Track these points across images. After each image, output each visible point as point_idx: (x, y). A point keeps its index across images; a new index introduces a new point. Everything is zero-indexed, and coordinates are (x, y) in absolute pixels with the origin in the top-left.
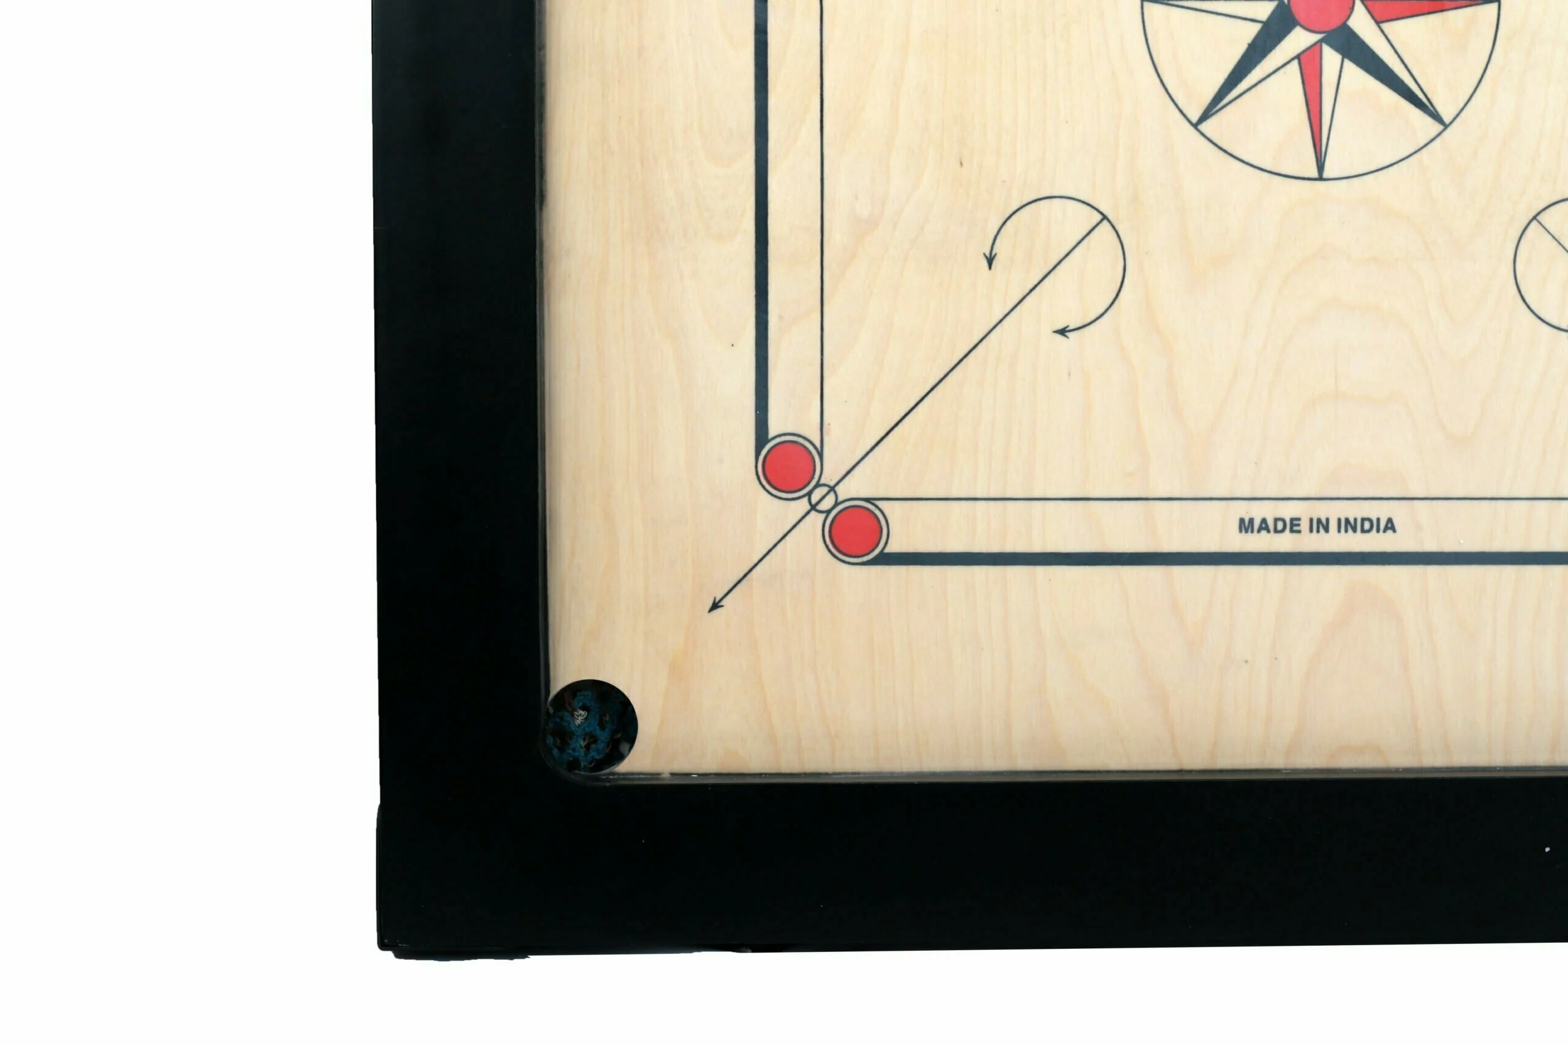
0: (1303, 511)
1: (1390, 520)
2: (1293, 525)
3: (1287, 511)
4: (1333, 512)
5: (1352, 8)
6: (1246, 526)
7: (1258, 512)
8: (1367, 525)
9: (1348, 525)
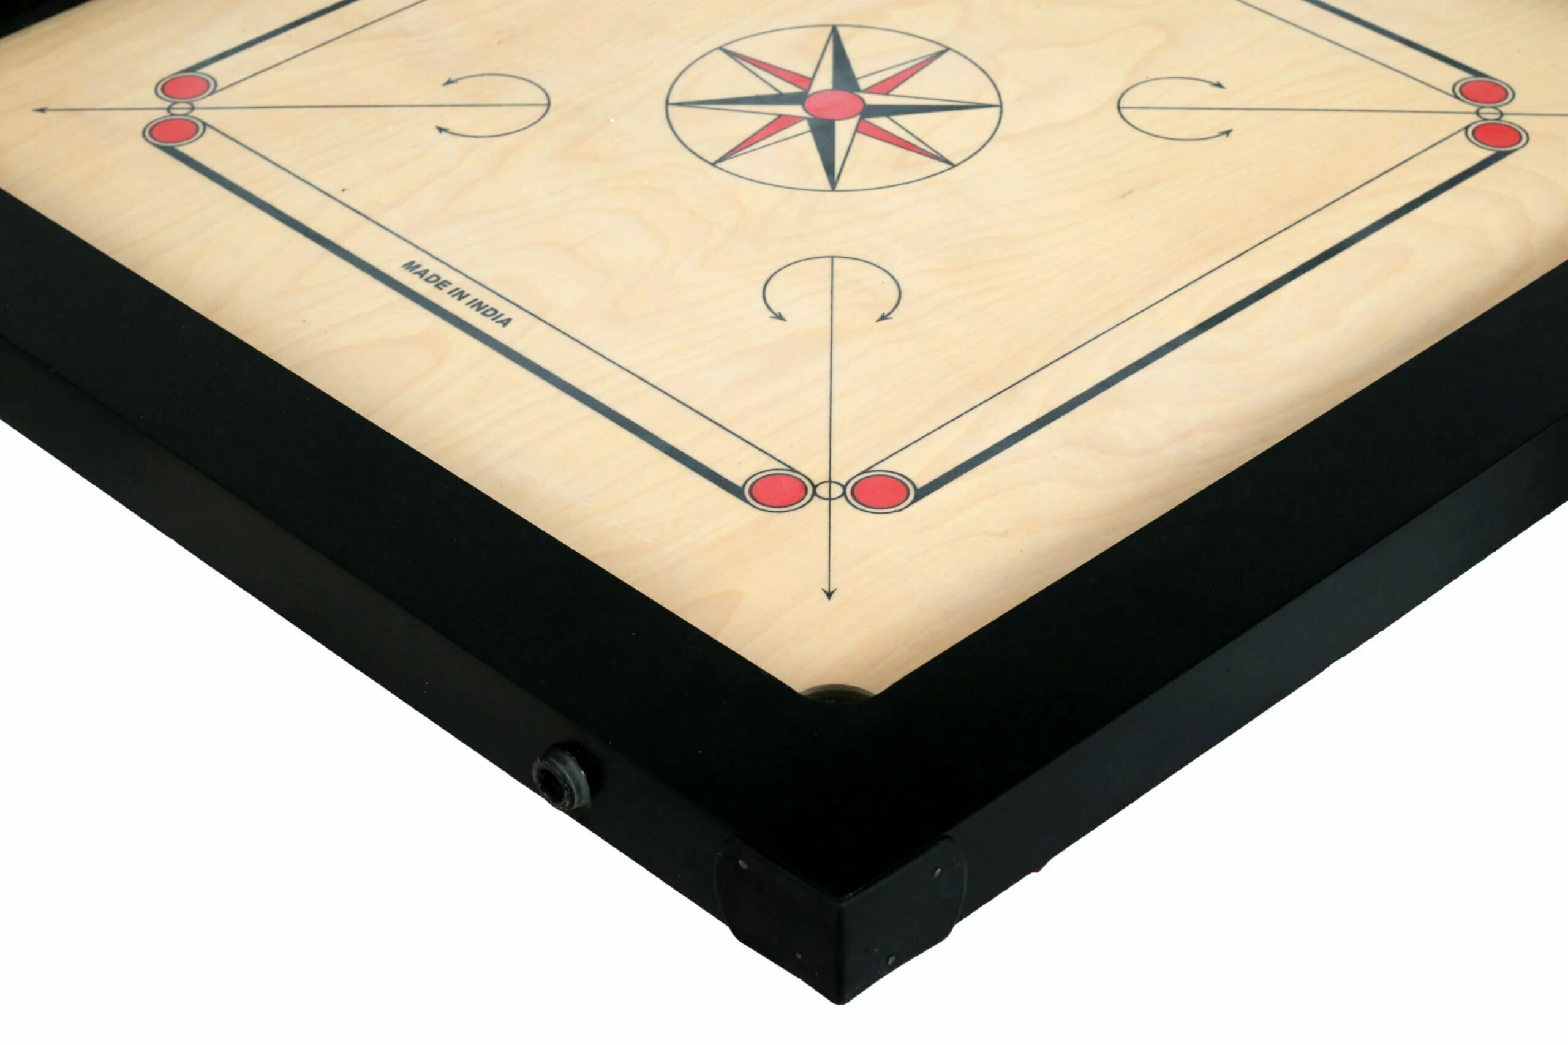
0: (457, 281)
1: (509, 320)
2: (440, 284)
3: (446, 274)
4: (476, 292)
5: (848, 118)
6: (410, 266)
7: (427, 263)
8: (494, 314)
9: (479, 306)
